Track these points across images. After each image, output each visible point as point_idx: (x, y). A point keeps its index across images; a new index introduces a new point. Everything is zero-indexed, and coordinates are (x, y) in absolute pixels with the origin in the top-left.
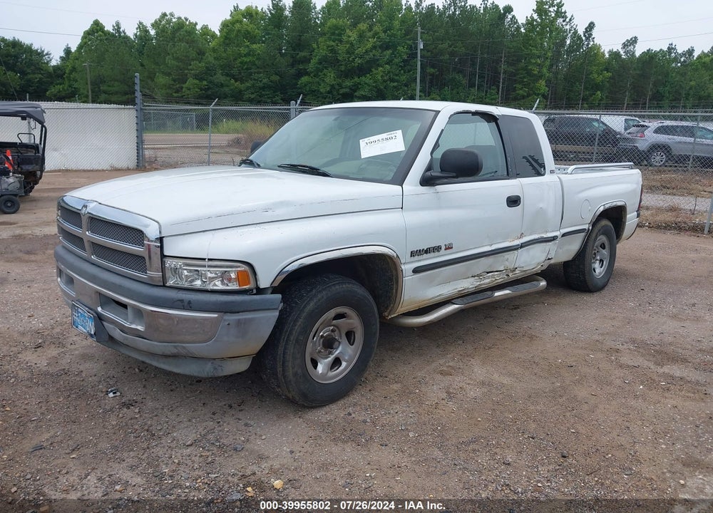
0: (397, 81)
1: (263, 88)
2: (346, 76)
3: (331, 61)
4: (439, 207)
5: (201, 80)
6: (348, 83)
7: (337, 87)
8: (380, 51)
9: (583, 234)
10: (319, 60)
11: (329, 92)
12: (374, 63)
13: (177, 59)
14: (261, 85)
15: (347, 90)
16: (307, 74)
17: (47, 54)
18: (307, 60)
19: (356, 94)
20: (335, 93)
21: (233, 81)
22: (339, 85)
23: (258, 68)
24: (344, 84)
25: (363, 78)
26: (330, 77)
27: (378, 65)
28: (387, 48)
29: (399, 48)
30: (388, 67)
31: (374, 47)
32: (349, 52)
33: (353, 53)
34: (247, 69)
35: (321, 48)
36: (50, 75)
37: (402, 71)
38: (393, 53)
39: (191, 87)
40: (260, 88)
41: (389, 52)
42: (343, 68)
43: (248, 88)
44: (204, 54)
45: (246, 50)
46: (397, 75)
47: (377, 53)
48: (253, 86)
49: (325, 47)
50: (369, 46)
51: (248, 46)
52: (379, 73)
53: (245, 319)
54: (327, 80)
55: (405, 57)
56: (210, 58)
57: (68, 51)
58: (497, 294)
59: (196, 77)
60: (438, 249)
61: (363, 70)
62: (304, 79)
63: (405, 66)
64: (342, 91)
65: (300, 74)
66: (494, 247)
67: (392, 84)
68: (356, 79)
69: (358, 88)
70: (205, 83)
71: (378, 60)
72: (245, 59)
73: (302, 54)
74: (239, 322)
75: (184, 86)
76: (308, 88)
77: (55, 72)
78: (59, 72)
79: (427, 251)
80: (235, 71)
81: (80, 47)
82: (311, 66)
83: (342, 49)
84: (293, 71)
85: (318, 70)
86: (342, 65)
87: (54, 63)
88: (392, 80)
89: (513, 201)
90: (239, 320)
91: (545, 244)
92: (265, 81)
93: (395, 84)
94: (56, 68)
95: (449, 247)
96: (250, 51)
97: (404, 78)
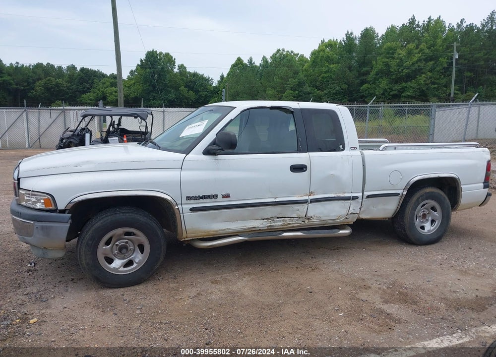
0: (437, 84)
1: (335, 94)
2: (396, 82)
3: (385, 72)
4: (218, 169)
5: (295, 90)
6: (397, 87)
7: (388, 90)
8: (424, 62)
9: (398, 197)
10: (377, 72)
11: (382, 94)
12: (419, 71)
13: (281, 78)
14: (334, 91)
15: (396, 92)
16: (368, 82)
17: (211, 80)
18: (368, 73)
19: (403, 94)
20: (387, 94)
21: (316, 90)
22: (391, 89)
23: (333, 80)
24: (394, 88)
25: (409, 83)
26: (384, 83)
27: (422, 73)
28: (431, 60)
29: (440, 59)
30: (430, 74)
31: (420, 60)
32: (399, 65)
33: (402, 66)
34: (326, 81)
35: (378, 64)
36: (212, 92)
37: (443, 76)
38: (435, 63)
39: (288, 95)
40: (334, 94)
41: (431, 63)
42: (394, 77)
43: (326, 94)
44: (298, 73)
45: (327, 69)
46: (438, 79)
47: (422, 65)
48: (329, 92)
49: (381, 63)
50: (415, 59)
51: (327, 66)
52: (422, 79)
53: (46, 226)
54: (381, 86)
55: (446, 65)
56: (301, 75)
57: (222, 77)
58: (285, 234)
59: (291, 89)
60: (215, 197)
61: (409, 78)
62: (365, 86)
63: (445, 72)
64: (392, 93)
65: (363, 83)
66: (277, 200)
67: (433, 86)
68: (404, 84)
69: (404, 90)
70: (297, 92)
71: (422, 69)
72: (326, 75)
73: (365, 69)
74: (43, 228)
75: (283, 95)
76: (367, 92)
77: (214, 90)
78: (216, 90)
79: (202, 198)
80: (318, 84)
81: (228, 74)
82: (370, 77)
83: (393, 63)
84: (358, 81)
85: (375, 79)
86: (393, 74)
87: (214, 85)
88: (433, 83)
89: (298, 168)
90: (42, 226)
91: (343, 202)
92: (337, 89)
93: (436, 86)
94: (216, 87)
95: (227, 196)
96: (329, 70)
97: (444, 81)
